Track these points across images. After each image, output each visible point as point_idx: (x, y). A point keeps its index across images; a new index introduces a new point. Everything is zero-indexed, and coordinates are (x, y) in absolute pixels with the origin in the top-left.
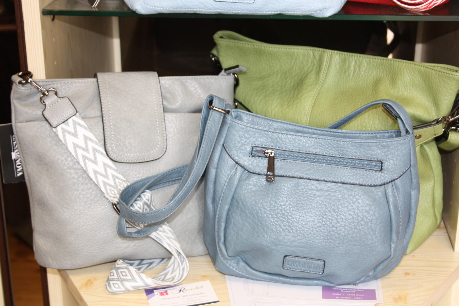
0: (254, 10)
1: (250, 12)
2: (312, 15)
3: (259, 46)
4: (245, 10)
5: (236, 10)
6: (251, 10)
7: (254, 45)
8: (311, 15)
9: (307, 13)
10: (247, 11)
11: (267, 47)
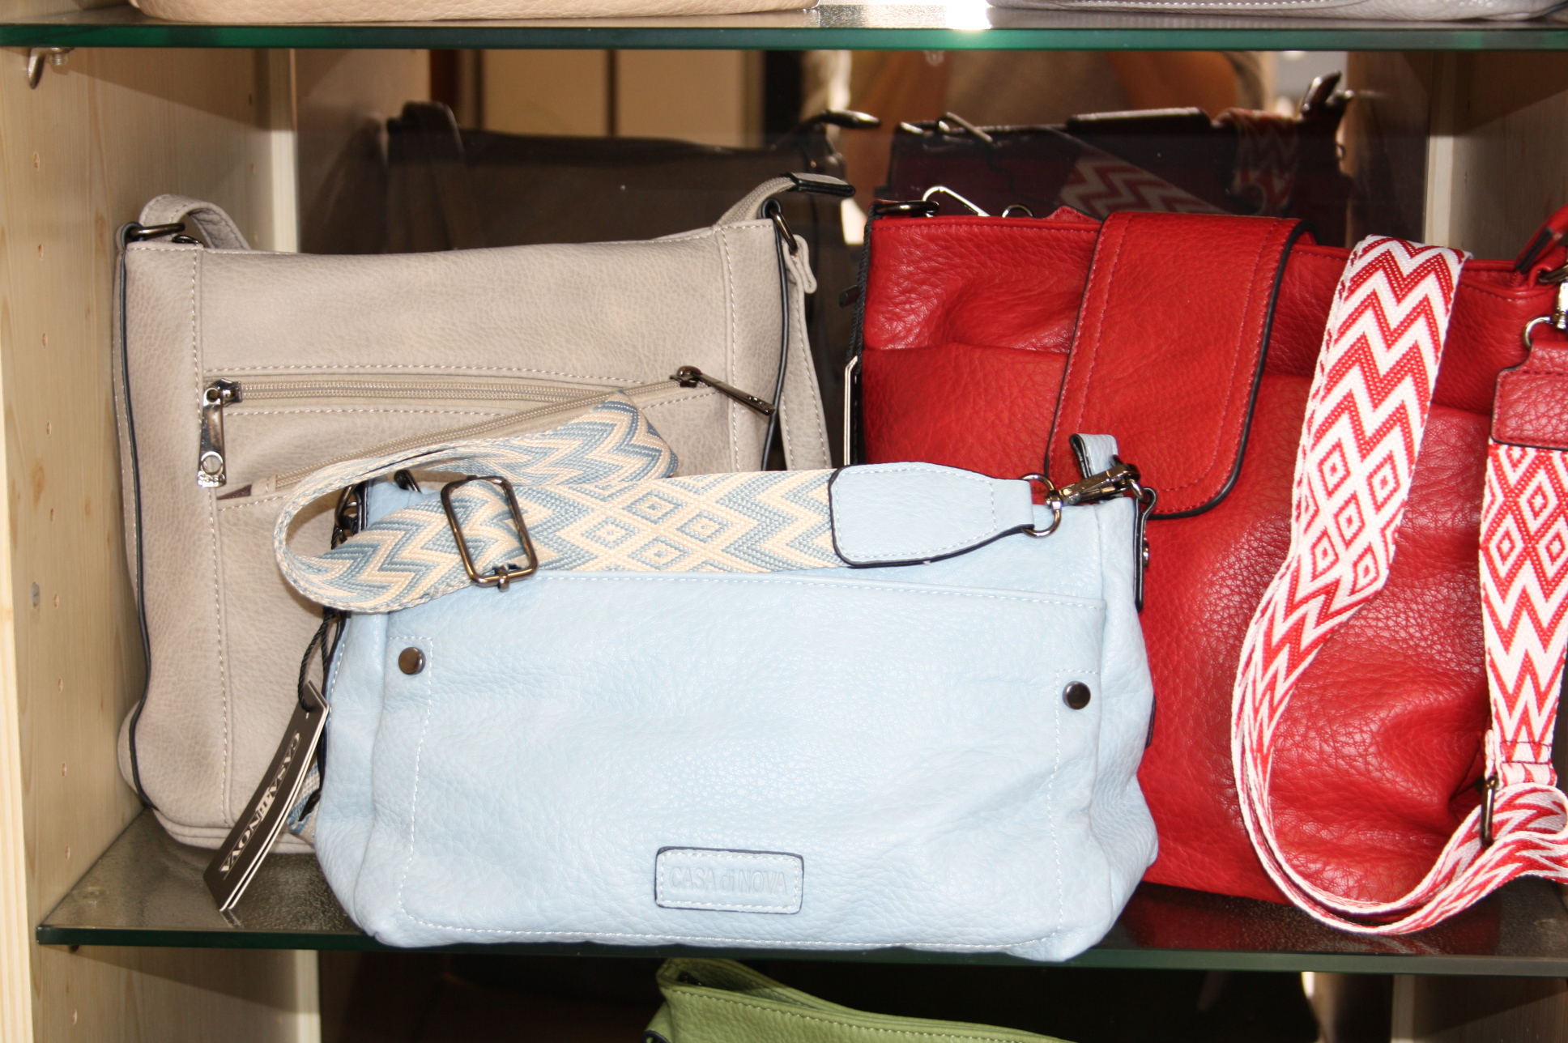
0: (799, 937)
1: (787, 943)
2: (1009, 953)
3: (821, 1020)
4: (769, 937)
5: (736, 936)
6: (791, 938)
7: (803, 1017)
8: (1003, 951)
9: (990, 948)
10: (776, 939)
11: (850, 1026)
